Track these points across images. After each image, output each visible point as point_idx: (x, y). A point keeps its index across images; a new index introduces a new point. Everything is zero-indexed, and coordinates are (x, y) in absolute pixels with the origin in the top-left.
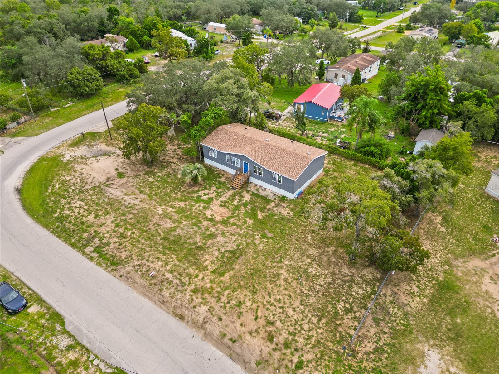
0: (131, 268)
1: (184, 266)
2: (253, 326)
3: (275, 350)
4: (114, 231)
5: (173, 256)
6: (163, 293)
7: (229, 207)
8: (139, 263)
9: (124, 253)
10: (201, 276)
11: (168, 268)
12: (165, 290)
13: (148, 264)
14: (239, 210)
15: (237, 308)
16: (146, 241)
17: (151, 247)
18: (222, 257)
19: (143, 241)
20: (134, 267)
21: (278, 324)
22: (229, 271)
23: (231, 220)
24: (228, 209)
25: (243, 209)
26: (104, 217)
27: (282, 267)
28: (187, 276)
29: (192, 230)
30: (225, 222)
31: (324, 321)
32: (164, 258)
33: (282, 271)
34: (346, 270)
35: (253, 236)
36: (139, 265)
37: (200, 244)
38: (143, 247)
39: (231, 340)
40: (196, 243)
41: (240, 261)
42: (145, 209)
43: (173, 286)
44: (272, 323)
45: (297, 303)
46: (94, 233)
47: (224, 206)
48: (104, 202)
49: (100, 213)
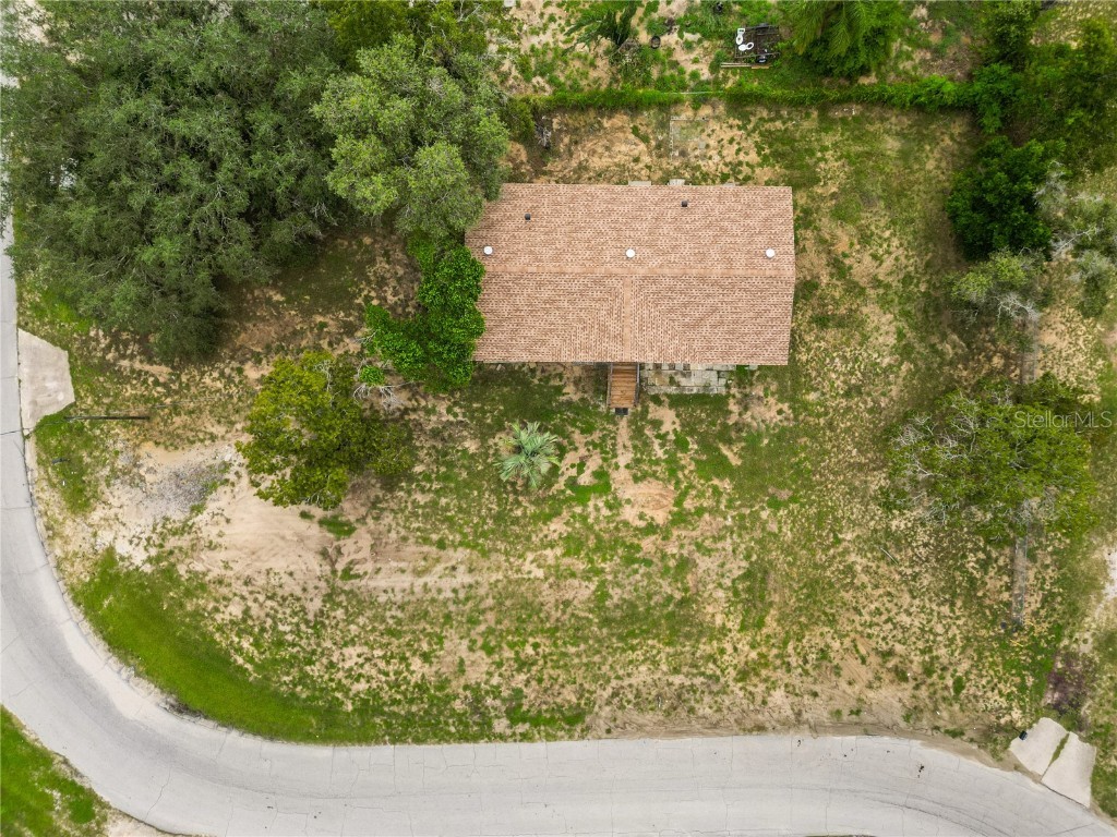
0: (608, 709)
1: (687, 648)
2: (865, 674)
3: (917, 687)
4: (500, 665)
5: (650, 642)
6: (701, 712)
7: (655, 472)
8: (609, 691)
9: (564, 691)
10: (729, 648)
11: (664, 667)
12: (697, 706)
13: (626, 682)
14: (683, 468)
15: (825, 663)
16: (578, 646)
17: (598, 652)
18: (736, 593)
19: (572, 650)
20: (608, 703)
21: (899, 648)
22: (768, 613)
23: (688, 504)
24: (657, 478)
25: (684, 459)
26: (442, 649)
27: (846, 551)
28: (708, 661)
29: (638, 577)
30: (680, 518)
31: (959, 603)
32: (639, 655)
33: (852, 558)
35: (755, 516)
36: (615, 694)
37: (678, 596)
38: (585, 660)
39: (852, 712)
40: (670, 598)
41: (771, 584)
42: (500, 585)
43: (703, 692)
44: (890, 653)
45: (907, 598)
46: (468, 693)
47: (644, 476)
48: (399, 622)
49: (425, 647)
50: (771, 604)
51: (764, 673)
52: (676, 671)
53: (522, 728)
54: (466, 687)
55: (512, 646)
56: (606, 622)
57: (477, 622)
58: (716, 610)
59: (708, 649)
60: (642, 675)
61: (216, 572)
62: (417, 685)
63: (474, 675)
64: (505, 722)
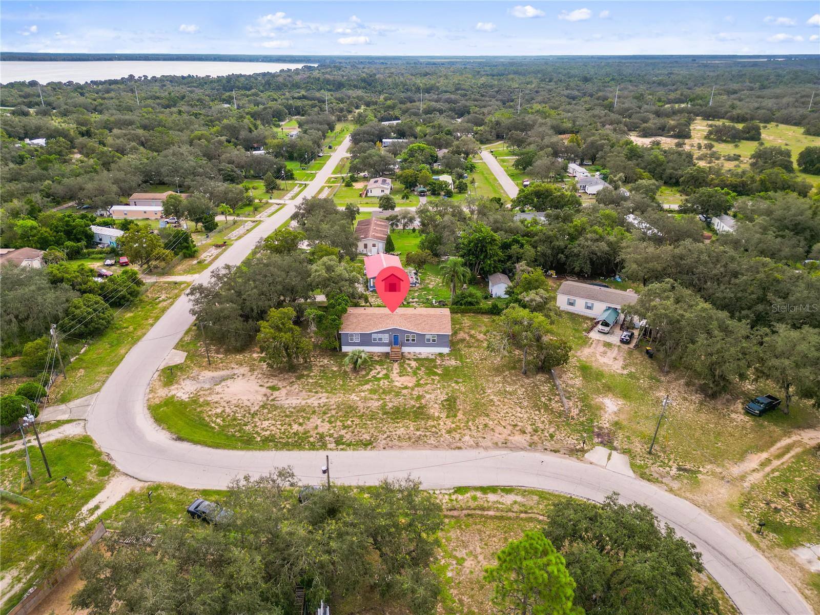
0: (384, 441)
2: (507, 432)
3: (531, 436)
6: (429, 443)
7: (408, 374)
8: (385, 436)
9: (364, 436)
10: (442, 423)
11: (412, 429)
12: (428, 441)
18: (443, 406)
19: (368, 422)
20: (385, 439)
21: (519, 424)
23: (421, 382)
27: (489, 395)
31: (542, 411)
32: (401, 425)
33: (492, 397)
34: (527, 381)
36: (388, 437)
37: (418, 405)
40: (414, 406)
41: (458, 403)
42: (339, 402)
44: (516, 425)
45: (519, 410)
46: (318, 436)
47: (404, 375)
48: (292, 412)
49: (301, 421)
50: (459, 409)
51: (459, 431)
52: (418, 430)
53: (341, 447)
54: (317, 434)
55: (341, 421)
56: (385, 413)
57: (328, 413)
58: (435, 411)
59: (432, 423)
60: (401, 431)
62: (294, 433)
63: (320, 430)
64: (334, 445)
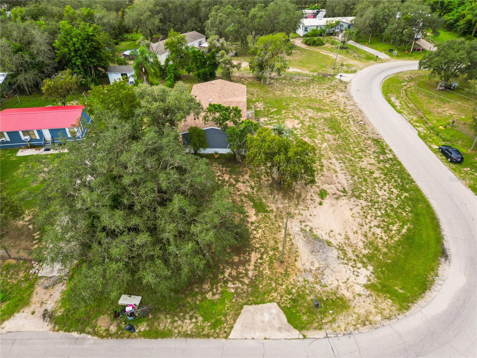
1: (340, 121)
4: (365, 156)
5: (341, 127)
8: (363, 134)
13: (358, 131)
14: (280, 117)
15: (334, 101)
16: (349, 139)
17: (350, 135)
18: (318, 111)
20: (367, 135)
21: (325, 92)
22: (323, 108)
23: (291, 117)
24: (284, 121)
25: (276, 117)
26: (366, 168)
28: (343, 118)
29: (319, 126)
30: (297, 118)
31: (309, 85)
32: (347, 129)
33: (301, 96)
35: (293, 107)
37: (323, 120)
38: (354, 138)
39: (347, 98)
43: (354, 119)
45: (310, 90)
50: (320, 107)
51: (342, 110)
52: (349, 123)
53: (388, 152)
54: (379, 163)
55: (356, 153)
56: (338, 133)
57: (351, 159)
58: (325, 115)
59: (339, 117)
60: (354, 129)
61: (360, 237)
62: (385, 176)
63: (373, 161)
64: (387, 155)
